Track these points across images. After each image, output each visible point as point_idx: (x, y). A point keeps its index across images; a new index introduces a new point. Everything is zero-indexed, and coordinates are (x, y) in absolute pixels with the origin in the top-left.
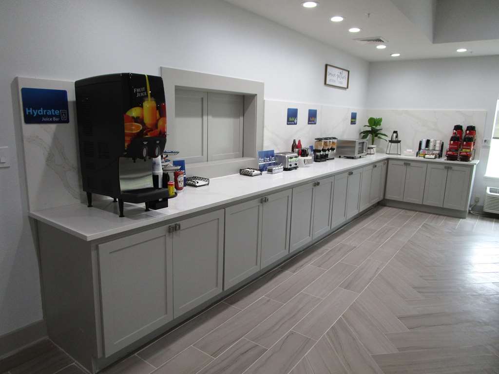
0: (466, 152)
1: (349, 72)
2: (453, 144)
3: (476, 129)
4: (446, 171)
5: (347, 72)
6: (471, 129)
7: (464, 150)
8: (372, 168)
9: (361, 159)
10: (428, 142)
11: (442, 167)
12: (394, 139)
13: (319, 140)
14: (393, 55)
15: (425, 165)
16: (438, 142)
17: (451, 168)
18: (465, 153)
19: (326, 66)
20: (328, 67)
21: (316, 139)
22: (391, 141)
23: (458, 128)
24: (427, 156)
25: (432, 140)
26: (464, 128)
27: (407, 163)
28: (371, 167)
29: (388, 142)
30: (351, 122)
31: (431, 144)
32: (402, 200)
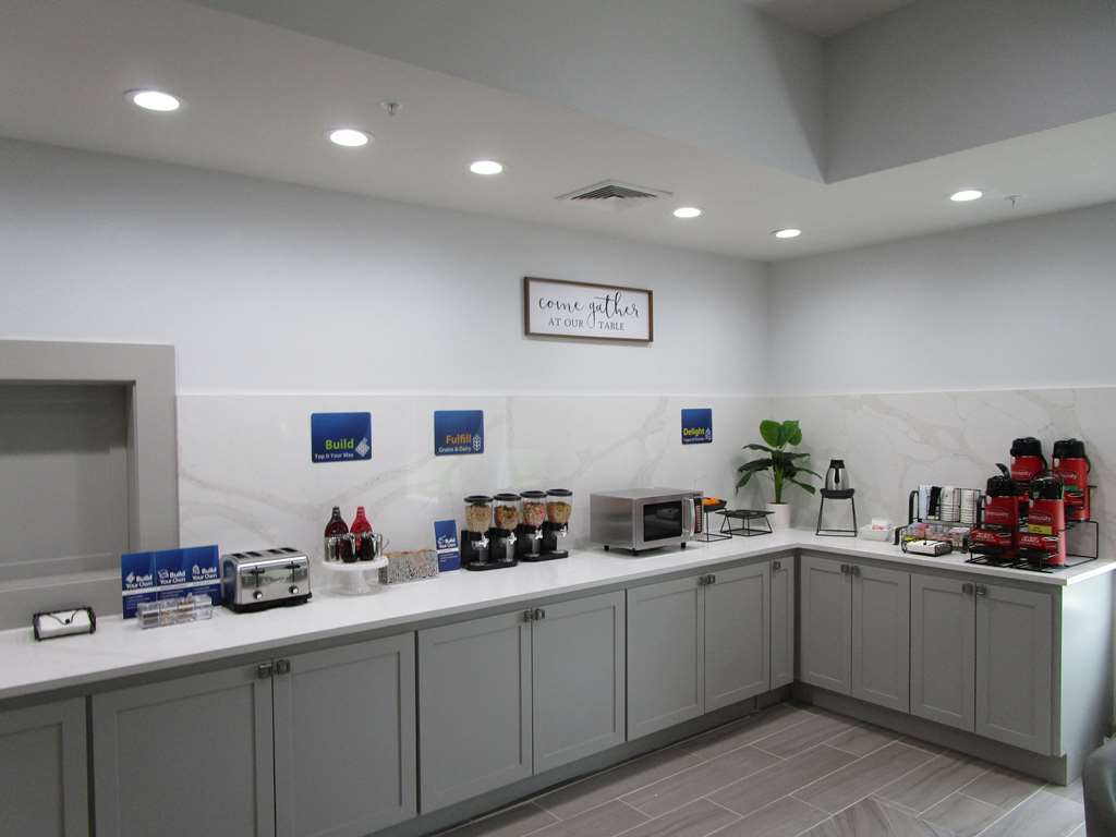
0: (1040, 536)
1: (650, 293)
2: (992, 504)
3: (1087, 451)
4: (968, 602)
5: (646, 296)
6: (1071, 451)
7: (1032, 528)
8: (694, 586)
9: (687, 552)
10: (936, 493)
11: (957, 585)
12: (834, 486)
13: (478, 501)
14: (780, 235)
15: (903, 576)
16: (967, 495)
17: (985, 591)
18: (1032, 540)
19: (526, 282)
20: (532, 285)
21: (466, 500)
22: (827, 493)
23: (1025, 449)
24: (912, 545)
25: (947, 489)
26: (1047, 450)
27: (852, 566)
28: (692, 582)
29: (818, 495)
30: (683, 436)
31: (947, 503)
32: (847, 693)
